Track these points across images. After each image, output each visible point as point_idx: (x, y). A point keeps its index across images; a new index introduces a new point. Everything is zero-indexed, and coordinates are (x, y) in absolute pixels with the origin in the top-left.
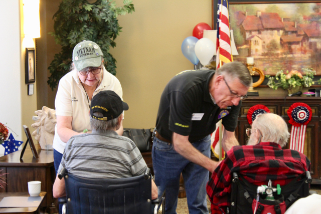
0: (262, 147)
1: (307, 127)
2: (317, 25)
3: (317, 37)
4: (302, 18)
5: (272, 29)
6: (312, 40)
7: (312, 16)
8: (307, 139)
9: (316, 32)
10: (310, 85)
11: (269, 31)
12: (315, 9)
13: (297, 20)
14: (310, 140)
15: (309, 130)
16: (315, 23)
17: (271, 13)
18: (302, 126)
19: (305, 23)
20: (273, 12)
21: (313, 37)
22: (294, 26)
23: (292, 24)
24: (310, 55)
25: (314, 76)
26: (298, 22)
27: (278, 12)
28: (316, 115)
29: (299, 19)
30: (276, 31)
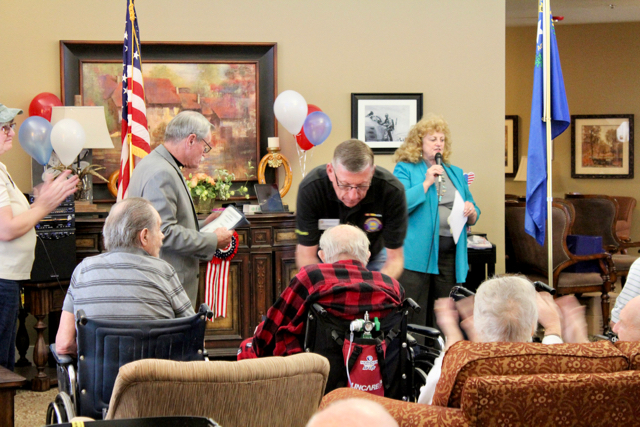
0: (344, 267)
1: (230, 265)
2: (231, 100)
3: (233, 119)
4: (208, 88)
5: (161, 105)
6: (225, 124)
7: (224, 85)
8: (231, 285)
9: (231, 111)
10: (228, 196)
11: (157, 109)
12: (228, 74)
13: (199, 92)
14: (235, 286)
15: (234, 268)
16: (229, 96)
17: (159, 79)
18: (223, 263)
19: (213, 97)
20: (162, 77)
21: (226, 119)
22: (197, 101)
23: (193, 97)
24: (222, 148)
25: (233, 182)
26: (202, 95)
27: (170, 78)
28: (244, 244)
29: (203, 89)
30: (167, 109)
